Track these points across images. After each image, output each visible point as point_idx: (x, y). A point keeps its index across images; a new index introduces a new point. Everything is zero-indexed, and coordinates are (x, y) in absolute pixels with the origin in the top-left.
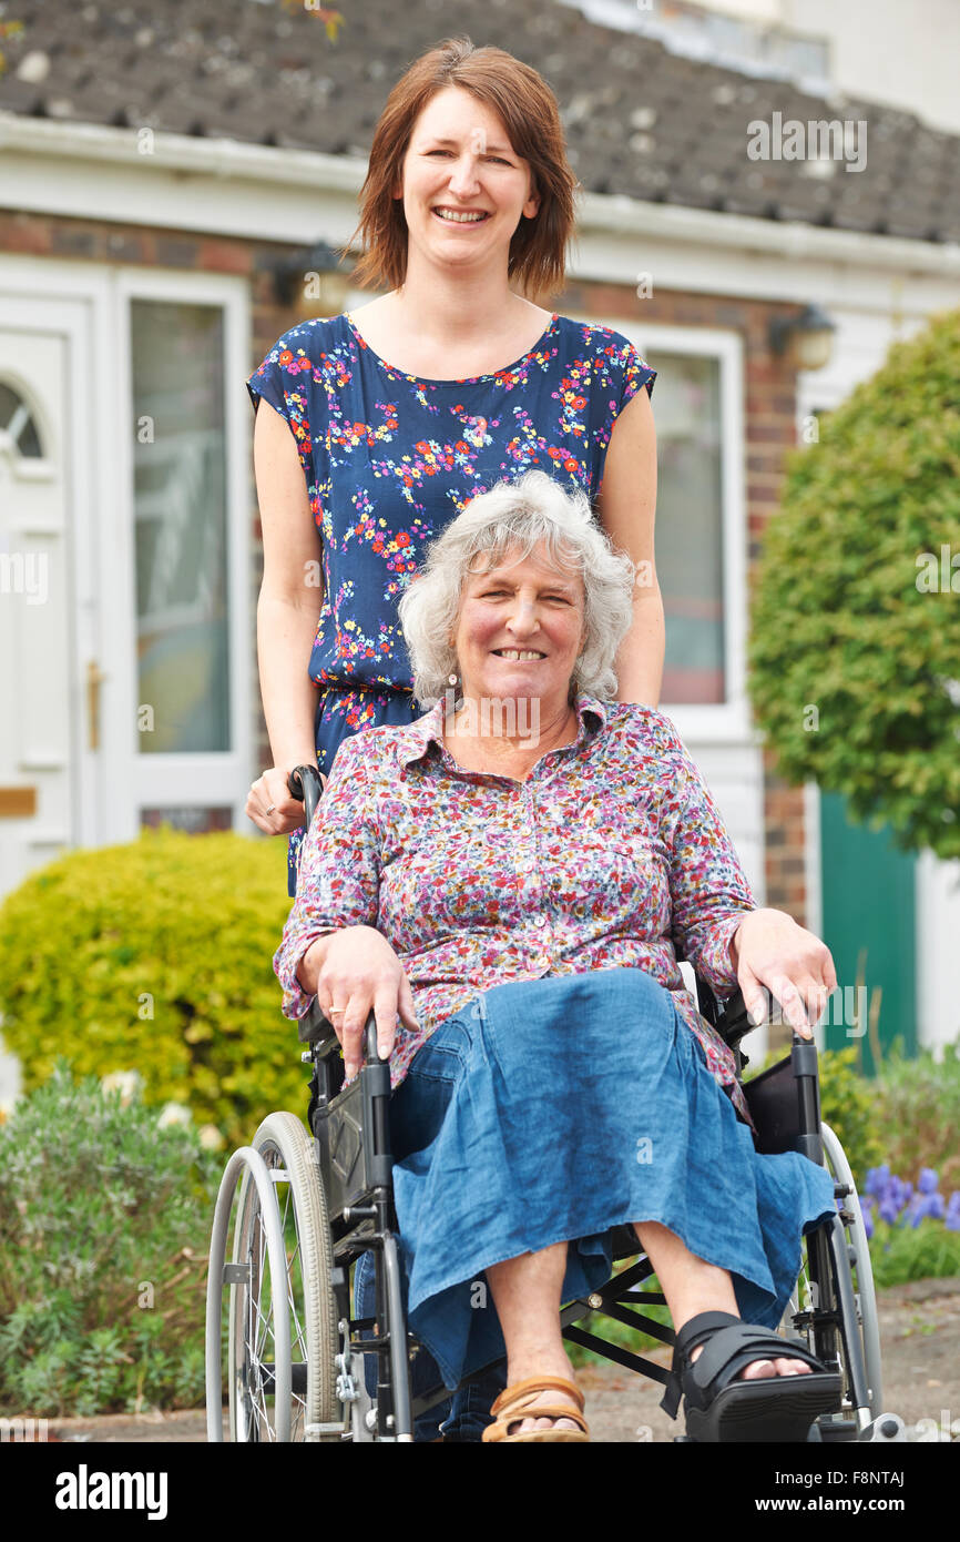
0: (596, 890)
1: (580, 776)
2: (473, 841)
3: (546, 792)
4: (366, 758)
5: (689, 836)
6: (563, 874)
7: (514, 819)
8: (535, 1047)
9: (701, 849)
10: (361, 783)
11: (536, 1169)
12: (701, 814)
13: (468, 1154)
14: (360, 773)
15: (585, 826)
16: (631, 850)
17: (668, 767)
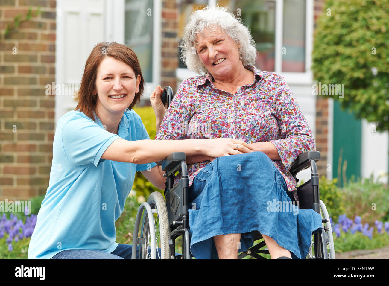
0: (252, 127)
1: (252, 93)
2: (216, 111)
3: (240, 97)
4: (187, 85)
5: (284, 112)
6: (242, 123)
7: (230, 105)
9: (288, 116)
10: (184, 93)
11: (228, 210)
12: (289, 104)
13: (210, 202)
14: (185, 90)
15: (251, 108)
16: (264, 116)
17: (280, 91)
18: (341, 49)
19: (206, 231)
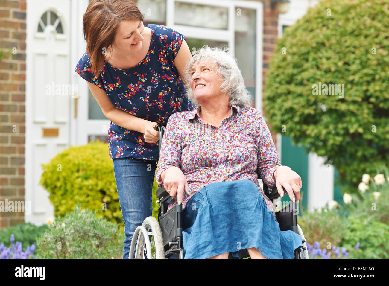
0: (238, 158)
1: (234, 126)
2: (206, 144)
3: (225, 131)
4: (176, 118)
5: (262, 144)
6: (229, 153)
7: (216, 138)
8: (221, 200)
9: (265, 147)
10: (175, 125)
11: (220, 233)
12: (266, 138)
13: (202, 228)
14: (175, 122)
15: (236, 140)
16: (248, 147)
17: (258, 124)
18: (292, 87)
19: (199, 253)
